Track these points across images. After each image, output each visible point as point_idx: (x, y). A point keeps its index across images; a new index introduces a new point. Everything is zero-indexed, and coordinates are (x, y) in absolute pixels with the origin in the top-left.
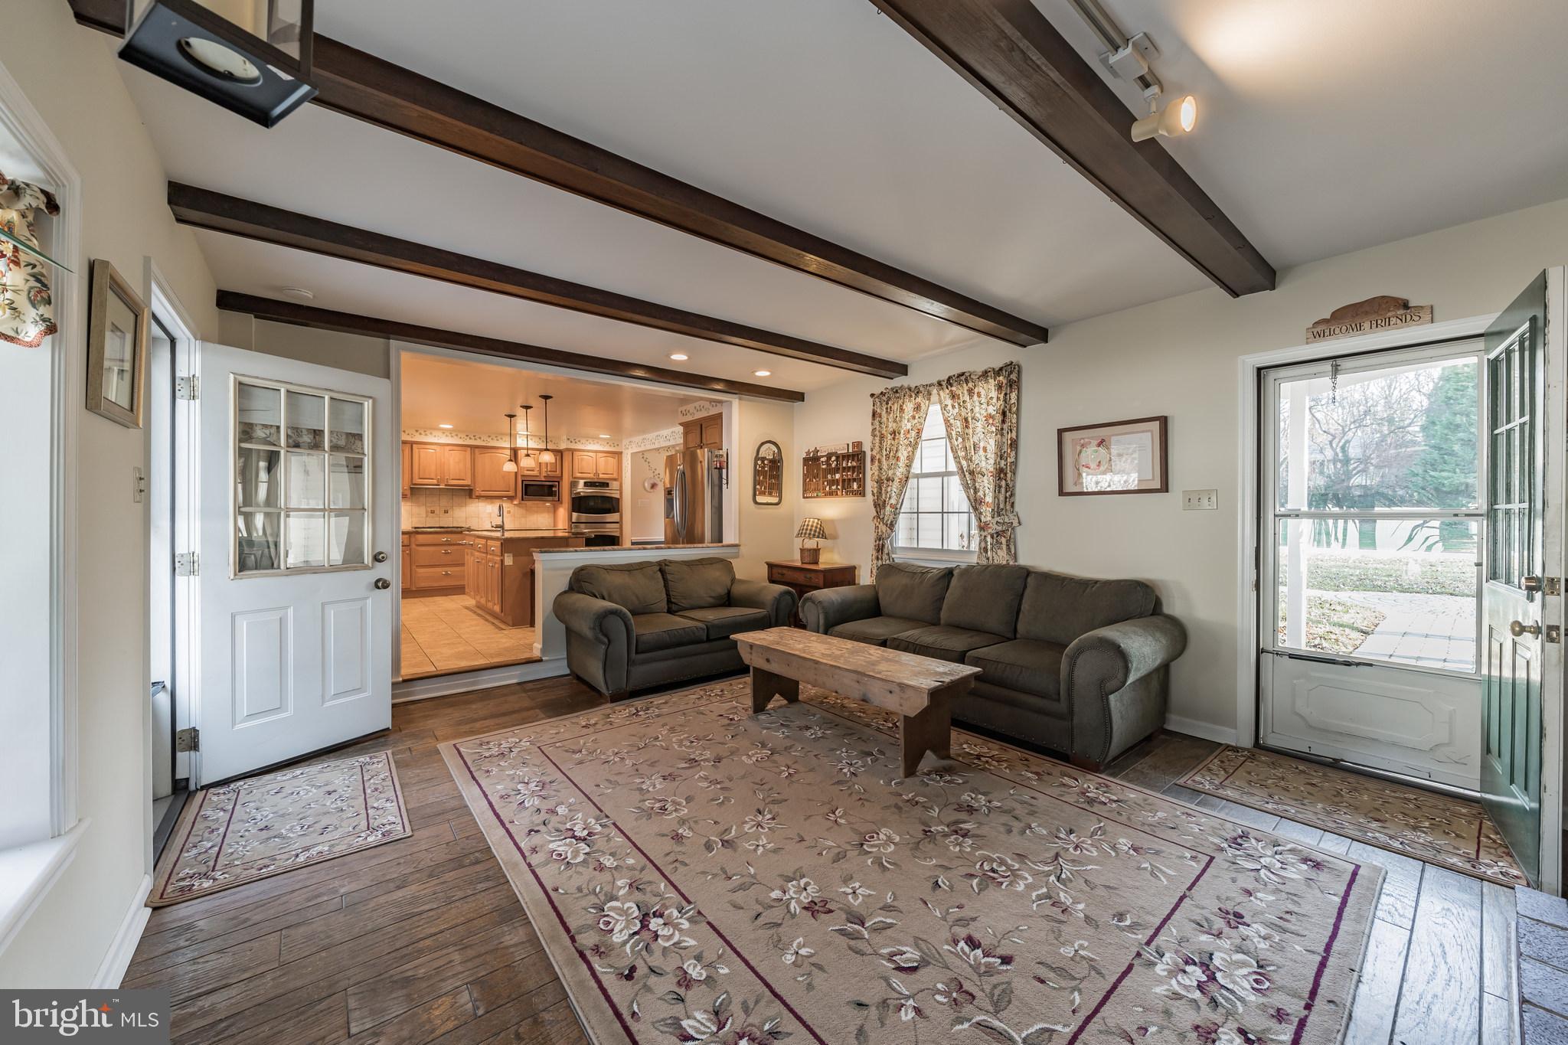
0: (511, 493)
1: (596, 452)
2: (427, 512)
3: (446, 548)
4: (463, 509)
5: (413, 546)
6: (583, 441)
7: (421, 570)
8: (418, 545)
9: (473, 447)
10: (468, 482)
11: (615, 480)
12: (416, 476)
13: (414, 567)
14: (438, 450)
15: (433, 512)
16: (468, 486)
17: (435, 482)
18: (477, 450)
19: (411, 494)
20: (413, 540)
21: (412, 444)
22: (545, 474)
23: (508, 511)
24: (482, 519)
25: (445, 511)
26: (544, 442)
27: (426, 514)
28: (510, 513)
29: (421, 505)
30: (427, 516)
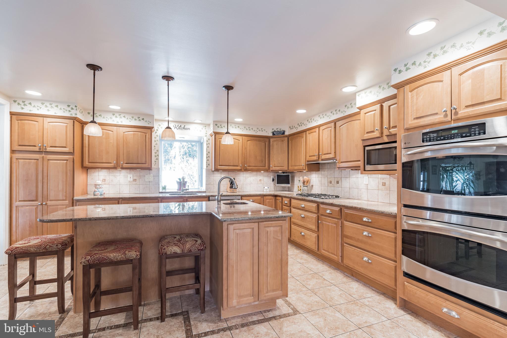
2: (328, 182)
4: (348, 180)
9: (336, 121)
12: (308, 154)
18: (338, 123)
23: (383, 183)
24: (361, 190)
25: (337, 181)
26: (385, 89)
27: (328, 184)
28: (385, 185)
29: (325, 177)
30: (328, 185)
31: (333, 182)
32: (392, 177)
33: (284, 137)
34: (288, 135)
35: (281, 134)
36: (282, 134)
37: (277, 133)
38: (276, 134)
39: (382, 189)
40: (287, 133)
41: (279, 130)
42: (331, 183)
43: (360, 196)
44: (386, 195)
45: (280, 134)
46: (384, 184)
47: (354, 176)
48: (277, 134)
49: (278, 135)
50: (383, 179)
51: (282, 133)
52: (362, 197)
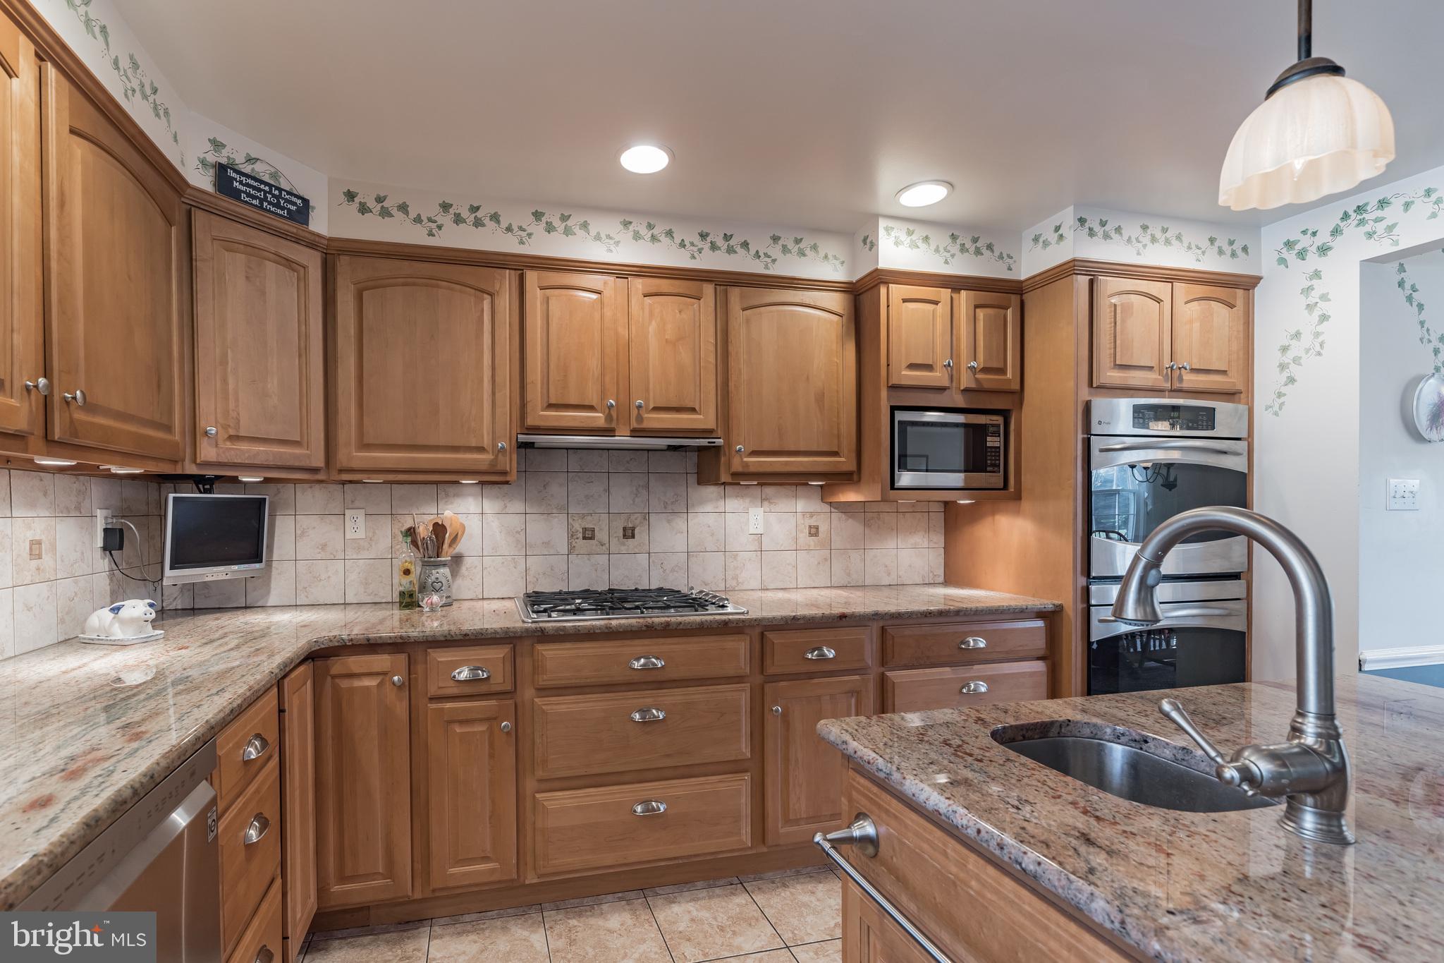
0: (845, 462)
1: (1171, 277)
2: (572, 535)
3: (646, 698)
4: (680, 523)
5: (528, 693)
6: (1131, 229)
7: (557, 801)
8: (544, 691)
9: (726, 281)
10: (705, 419)
11: (1229, 395)
12: (535, 394)
13: (530, 784)
14: (608, 293)
15: (589, 535)
16: (706, 433)
17: (598, 418)
18: (735, 293)
19: (523, 472)
20: (525, 664)
21: (520, 265)
22: (966, 381)
23: (810, 527)
24: (735, 557)
25: (625, 529)
26: (967, 251)
27: (569, 544)
28: (816, 534)
29: (554, 511)
30: (571, 550)
31: (601, 535)
32: (835, 508)
33: (297, 240)
34: (330, 239)
35: (283, 208)
36: (291, 216)
37: (259, 190)
38: (249, 195)
39: (809, 546)
40: (320, 224)
41: (261, 170)
42: (592, 538)
43: (733, 578)
44: (819, 563)
45: (277, 205)
46: (814, 531)
47: (709, 508)
48: (256, 202)
49: (261, 207)
50: (811, 517)
51: (293, 208)
52: (740, 580)
